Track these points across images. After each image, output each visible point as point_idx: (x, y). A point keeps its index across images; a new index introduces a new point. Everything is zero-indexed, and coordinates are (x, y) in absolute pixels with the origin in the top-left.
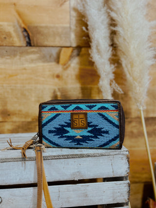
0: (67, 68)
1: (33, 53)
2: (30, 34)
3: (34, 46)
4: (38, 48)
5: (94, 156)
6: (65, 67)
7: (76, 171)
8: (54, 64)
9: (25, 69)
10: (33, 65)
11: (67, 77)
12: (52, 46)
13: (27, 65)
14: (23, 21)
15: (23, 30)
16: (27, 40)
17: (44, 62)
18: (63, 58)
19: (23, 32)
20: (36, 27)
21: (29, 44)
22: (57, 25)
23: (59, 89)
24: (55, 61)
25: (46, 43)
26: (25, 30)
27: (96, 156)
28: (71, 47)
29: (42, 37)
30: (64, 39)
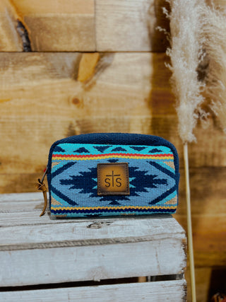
0: (90, 87)
1: (34, 62)
2: (29, 31)
3: (35, 52)
4: (42, 54)
5: (127, 242)
6: (87, 85)
7: (97, 265)
8: (69, 80)
9: (22, 90)
10: (35, 83)
11: (90, 102)
13: (25, 84)
14: (17, 10)
15: (17, 24)
16: (25, 41)
17: (52, 78)
18: (84, 71)
19: (16, 27)
20: (38, 19)
21: (28, 48)
22: (72, 15)
23: (77, 122)
24: (71, 76)
25: (56, 46)
26: (21, 25)
27: (130, 242)
28: (96, 52)
29: (49, 37)
30: (85, 38)
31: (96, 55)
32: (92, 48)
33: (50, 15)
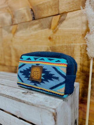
0: (56, 31)
1: (36, 24)
2: (34, 12)
3: (36, 19)
4: (38, 20)
6: (55, 31)
8: (47, 29)
9: (32, 35)
10: (36, 32)
11: (56, 38)
12: (47, 17)
14: (31, 5)
16: (33, 16)
17: (42, 29)
18: (54, 24)
20: (37, 6)
21: (34, 19)
23: (50, 47)
24: (48, 27)
25: (43, 15)
26: (32, 10)
28: (59, 14)
29: (41, 12)
30: (54, 9)
31: (59, 16)
32: (57, 13)
33: (41, 3)
